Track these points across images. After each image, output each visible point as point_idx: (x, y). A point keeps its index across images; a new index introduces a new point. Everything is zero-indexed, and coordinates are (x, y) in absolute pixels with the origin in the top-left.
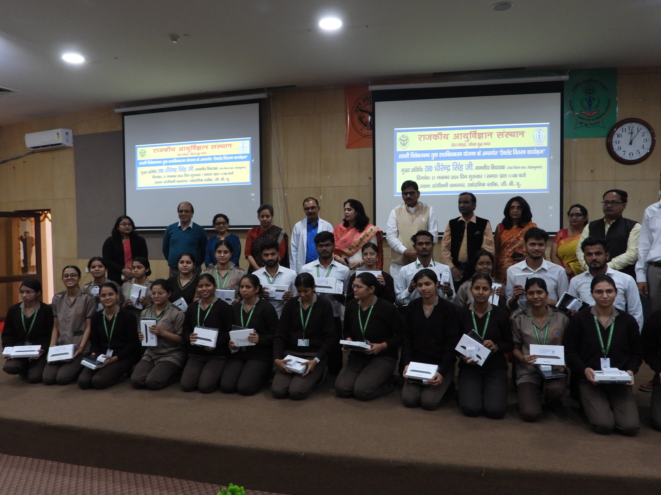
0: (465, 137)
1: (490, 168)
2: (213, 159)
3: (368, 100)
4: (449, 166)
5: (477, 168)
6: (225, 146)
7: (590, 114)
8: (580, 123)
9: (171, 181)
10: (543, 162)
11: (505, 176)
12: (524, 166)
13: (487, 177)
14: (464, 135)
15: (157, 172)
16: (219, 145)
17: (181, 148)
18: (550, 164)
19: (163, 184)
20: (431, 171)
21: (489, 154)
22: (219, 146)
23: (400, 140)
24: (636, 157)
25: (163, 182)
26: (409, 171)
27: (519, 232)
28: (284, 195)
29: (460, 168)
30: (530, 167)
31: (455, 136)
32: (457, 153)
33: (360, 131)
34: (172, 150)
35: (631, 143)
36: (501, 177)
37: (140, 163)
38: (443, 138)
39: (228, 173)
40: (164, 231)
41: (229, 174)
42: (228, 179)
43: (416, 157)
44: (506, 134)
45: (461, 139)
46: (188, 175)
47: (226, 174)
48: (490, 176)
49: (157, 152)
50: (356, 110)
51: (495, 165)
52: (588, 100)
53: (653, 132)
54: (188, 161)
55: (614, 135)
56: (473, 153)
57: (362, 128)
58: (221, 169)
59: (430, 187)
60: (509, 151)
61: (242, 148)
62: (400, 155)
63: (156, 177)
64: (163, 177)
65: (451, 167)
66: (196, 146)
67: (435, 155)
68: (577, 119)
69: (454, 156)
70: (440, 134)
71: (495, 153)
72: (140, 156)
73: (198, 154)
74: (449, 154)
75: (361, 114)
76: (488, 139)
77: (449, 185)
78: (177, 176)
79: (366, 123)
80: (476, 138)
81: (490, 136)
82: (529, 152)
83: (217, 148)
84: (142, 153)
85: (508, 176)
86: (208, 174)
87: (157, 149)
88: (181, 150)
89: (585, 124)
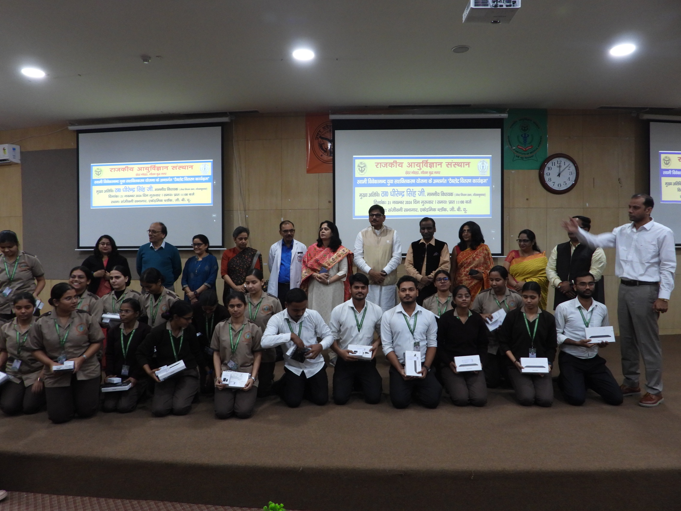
1: (440, 194)
2: (173, 180)
3: (328, 128)
5: (429, 194)
6: (186, 167)
7: (526, 149)
8: (517, 156)
9: (129, 201)
10: (487, 190)
12: (470, 193)
13: (438, 202)
14: (417, 164)
15: (114, 191)
16: (180, 166)
18: (492, 192)
19: (120, 204)
20: (387, 196)
23: (358, 166)
24: (563, 187)
25: (120, 202)
26: (367, 196)
27: (474, 253)
28: (245, 216)
29: (414, 194)
30: (475, 195)
31: (408, 165)
32: (411, 181)
33: (320, 157)
34: (130, 169)
35: (559, 175)
36: (450, 203)
37: (96, 182)
38: (397, 166)
39: (188, 194)
40: (137, 251)
41: (190, 194)
42: (188, 200)
43: (373, 183)
44: (454, 164)
45: (414, 167)
46: (147, 195)
47: (186, 195)
48: (440, 202)
49: (114, 171)
50: (316, 137)
51: (444, 192)
52: (524, 136)
53: (577, 165)
54: (147, 181)
55: (546, 168)
56: (425, 181)
57: (322, 154)
58: (182, 189)
60: (456, 180)
61: (204, 169)
62: (358, 180)
63: (113, 196)
64: (120, 196)
65: (405, 193)
66: (156, 166)
67: (391, 181)
68: (514, 153)
69: (408, 182)
70: (395, 162)
71: (445, 181)
72: (96, 175)
73: (158, 174)
74: (404, 181)
75: (321, 141)
76: (438, 169)
77: (403, 210)
78: (135, 196)
79: (326, 150)
80: (427, 167)
81: (440, 165)
82: (474, 181)
83: (177, 169)
84: (98, 172)
85: (455, 202)
86: (168, 195)
87: (114, 169)
88: (140, 169)
89: (521, 158)
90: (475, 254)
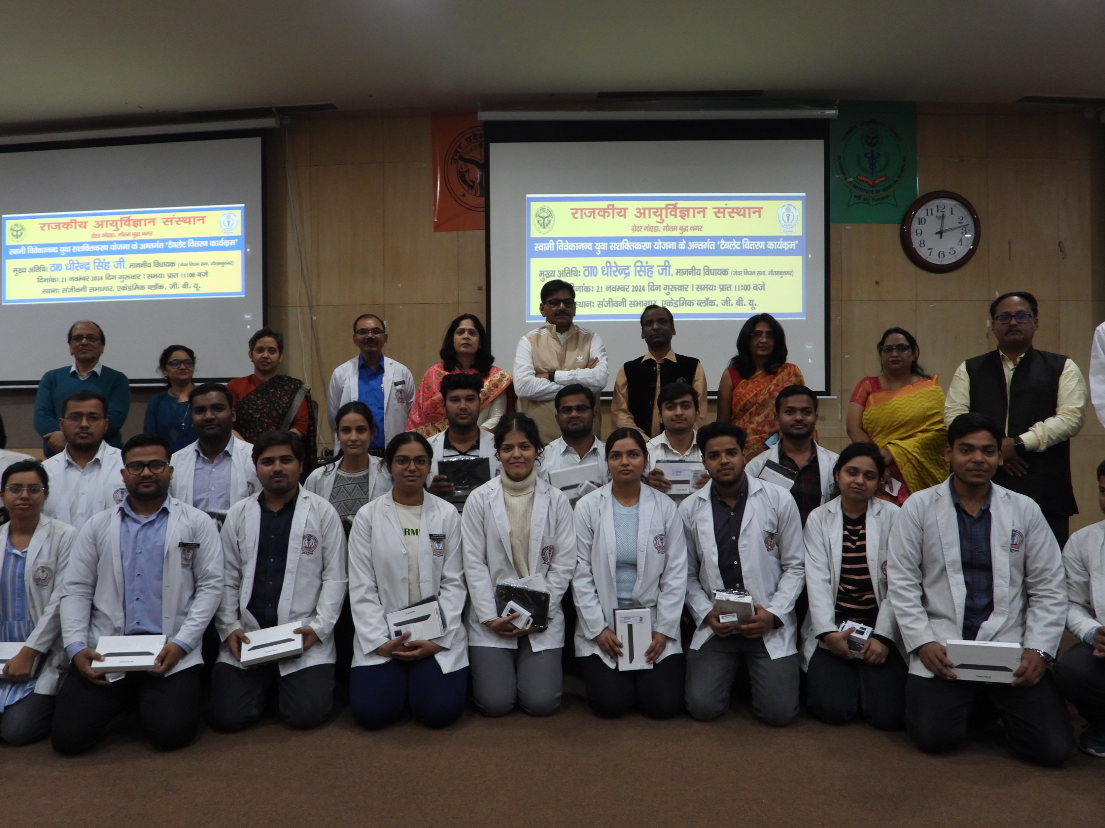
0: (657, 214)
1: (702, 272)
2: (166, 246)
3: (477, 139)
4: (628, 267)
5: (680, 272)
6: (192, 219)
7: (873, 181)
8: (856, 196)
9: (78, 289)
10: (796, 263)
11: (729, 289)
12: (762, 270)
13: (697, 288)
14: (655, 210)
15: (49, 269)
16: (179, 218)
17: (100, 223)
18: (808, 267)
19: (60, 295)
20: (595, 276)
21: (700, 247)
22: (180, 221)
23: (536, 216)
24: (949, 260)
25: (61, 291)
27: (771, 381)
28: (312, 319)
29: (649, 271)
30: (772, 273)
31: (638, 212)
32: (643, 245)
33: (461, 198)
34: (80, 226)
35: (940, 233)
36: (722, 289)
37: (12, 252)
38: (616, 215)
39: (196, 274)
41: (200, 275)
42: (196, 286)
43: (567, 249)
44: (730, 210)
45: (650, 217)
46: (114, 277)
47: (192, 275)
48: (701, 288)
49: (49, 229)
50: (453, 158)
51: (710, 268)
52: (869, 155)
53: (976, 214)
54: (113, 249)
55: (914, 219)
56: (672, 245)
57: (465, 192)
58: (183, 265)
59: (593, 306)
60: (735, 242)
61: (226, 223)
62: (537, 244)
63: (46, 280)
64: (60, 280)
65: (632, 270)
66: (131, 218)
67: (603, 246)
68: (850, 190)
69: (637, 248)
70: (611, 207)
71: (711, 245)
72: (12, 237)
73: (135, 234)
74: (628, 245)
75: (463, 166)
76: (698, 220)
77: (628, 303)
78: (90, 279)
79: (471, 184)
80: (676, 217)
81: (702, 214)
82: (771, 244)
84: (17, 231)
85: (733, 288)
86: (155, 276)
87: (49, 224)
88: (99, 225)
89: (865, 199)
90: (774, 384)
